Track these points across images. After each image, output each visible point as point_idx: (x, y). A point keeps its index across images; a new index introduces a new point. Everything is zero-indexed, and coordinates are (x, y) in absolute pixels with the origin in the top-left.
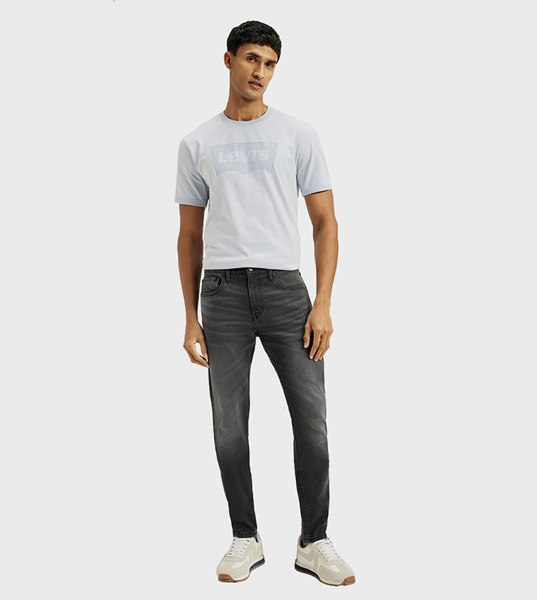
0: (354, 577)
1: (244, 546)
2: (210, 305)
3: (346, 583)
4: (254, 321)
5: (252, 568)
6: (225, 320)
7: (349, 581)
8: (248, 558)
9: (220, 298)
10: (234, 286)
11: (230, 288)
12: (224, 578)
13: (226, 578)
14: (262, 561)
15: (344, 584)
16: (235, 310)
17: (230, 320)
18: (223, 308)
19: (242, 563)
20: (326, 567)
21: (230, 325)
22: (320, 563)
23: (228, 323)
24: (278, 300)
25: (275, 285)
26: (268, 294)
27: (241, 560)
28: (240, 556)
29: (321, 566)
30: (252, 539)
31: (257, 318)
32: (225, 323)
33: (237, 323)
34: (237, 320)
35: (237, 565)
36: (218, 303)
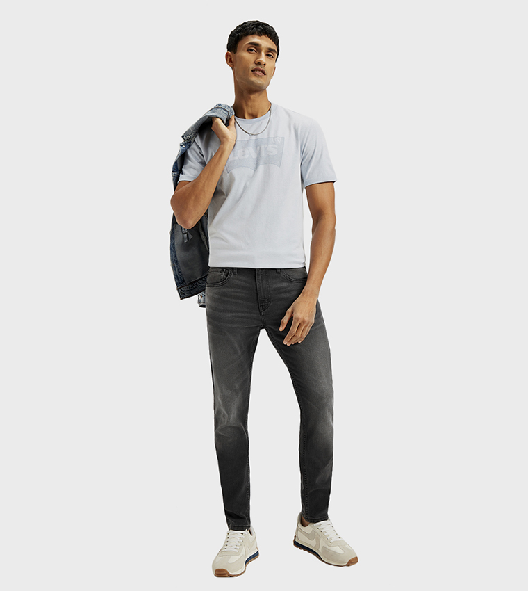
0: (357, 558)
1: (239, 540)
2: (216, 296)
3: (350, 563)
4: (260, 313)
5: (247, 562)
6: (231, 311)
7: (353, 561)
8: (243, 552)
9: (226, 290)
10: (241, 277)
11: (238, 279)
12: (221, 573)
13: (222, 573)
14: (257, 555)
15: (348, 565)
16: (241, 302)
17: (236, 312)
18: (229, 299)
19: (238, 557)
20: (329, 548)
21: (235, 316)
22: (322, 544)
23: (234, 314)
24: (285, 292)
25: (282, 278)
26: (275, 286)
27: (237, 554)
28: (235, 550)
29: (324, 547)
30: (246, 532)
31: (264, 310)
32: (230, 315)
33: (243, 314)
34: (243, 312)
35: (233, 560)
36: (224, 295)
